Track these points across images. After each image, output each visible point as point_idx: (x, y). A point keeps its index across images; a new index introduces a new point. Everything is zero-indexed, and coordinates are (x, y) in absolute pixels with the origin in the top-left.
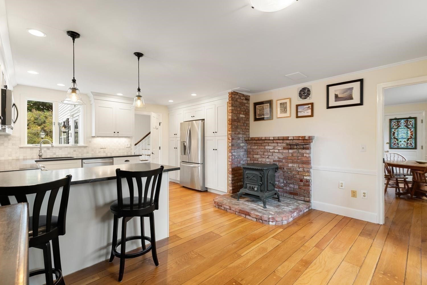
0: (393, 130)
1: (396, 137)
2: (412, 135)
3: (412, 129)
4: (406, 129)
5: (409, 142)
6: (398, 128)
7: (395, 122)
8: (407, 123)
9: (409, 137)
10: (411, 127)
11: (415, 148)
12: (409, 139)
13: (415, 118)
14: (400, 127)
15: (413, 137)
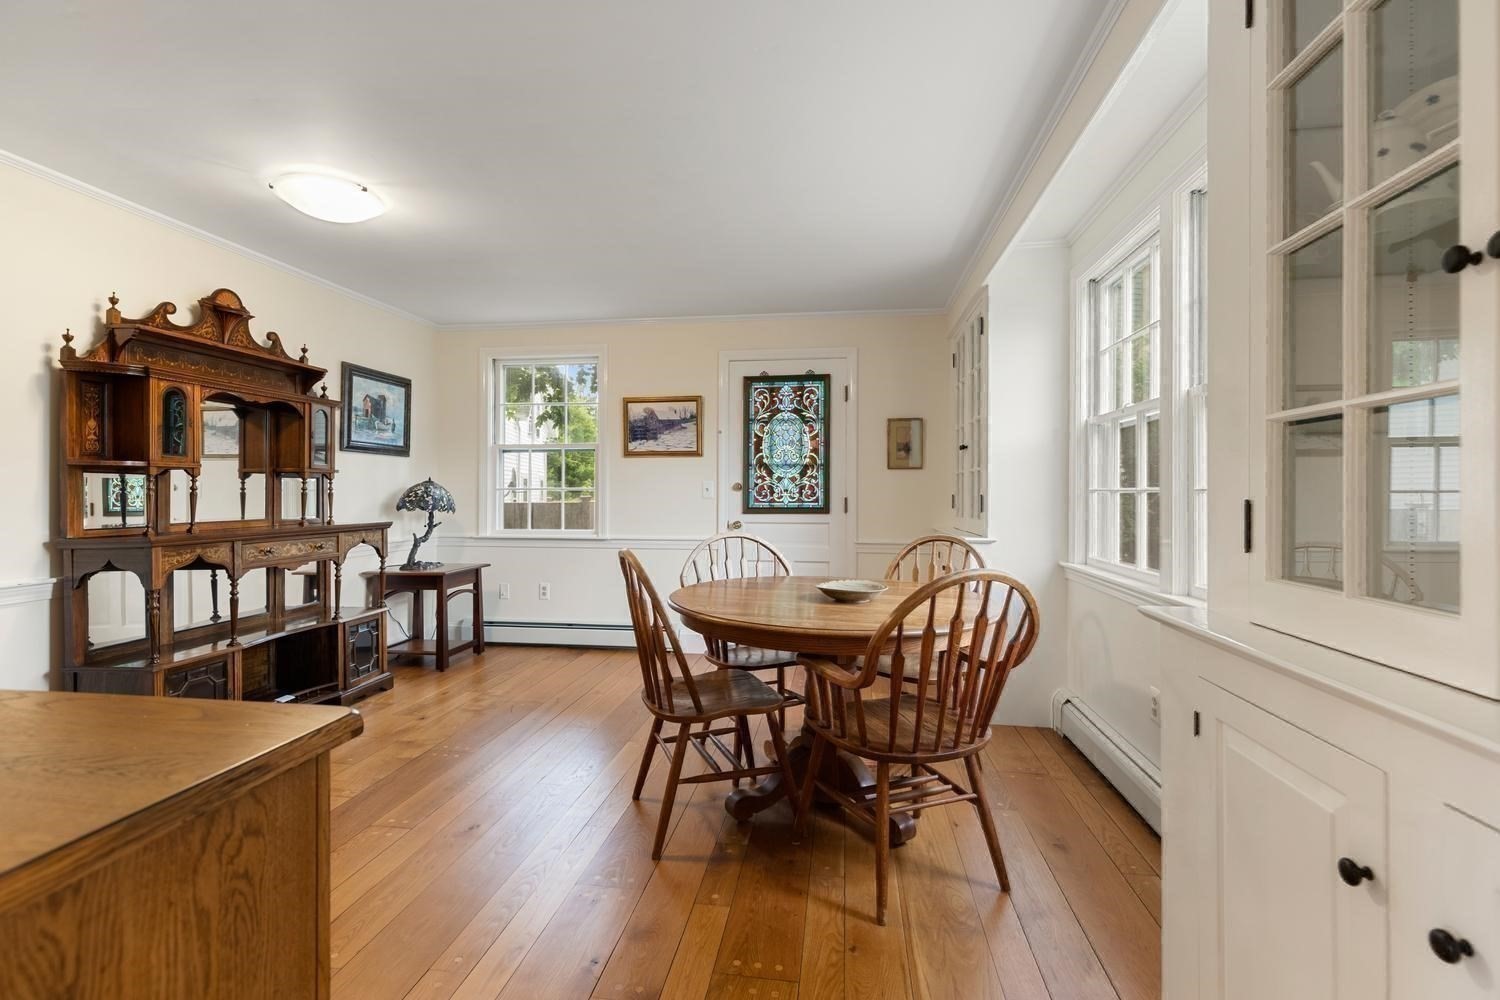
0: (756, 428)
1: (765, 461)
2: (815, 450)
3: (818, 427)
4: (798, 425)
5: (805, 481)
6: (771, 417)
7: (761, 393)
8: (801, 396)
9: (808, 460)
10: (814, 417)
11: (825, 509)
12: (806, 467)
13: (825, 379)
14: (779, 416)
15: (819, 462)
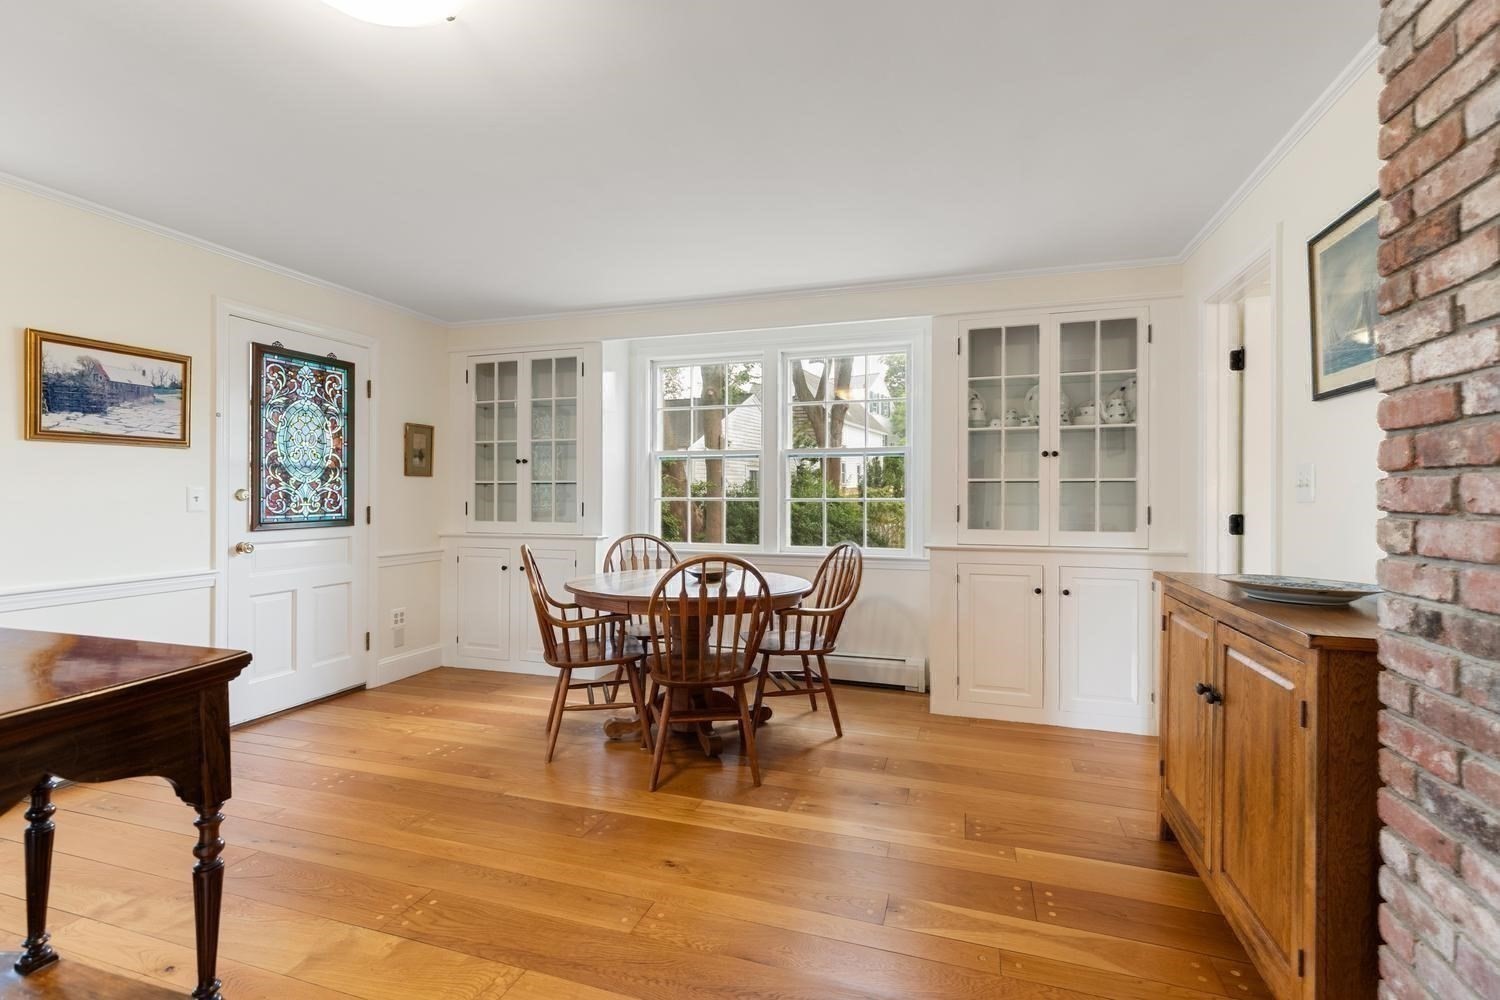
0: (267, 414)
1: (280, 460)
2: (337, 450)
3: (341, 423)
4: (319, 419)
5: (327, 487)
6: (287, 403)
7: (274, 370)
8: (323, 382)
9: (330, 462)
10: (337, 411)
11: (349, 520)
12: (327, 471)
13: (349, 367)
14: (297, 404)
15: (341, 465)
